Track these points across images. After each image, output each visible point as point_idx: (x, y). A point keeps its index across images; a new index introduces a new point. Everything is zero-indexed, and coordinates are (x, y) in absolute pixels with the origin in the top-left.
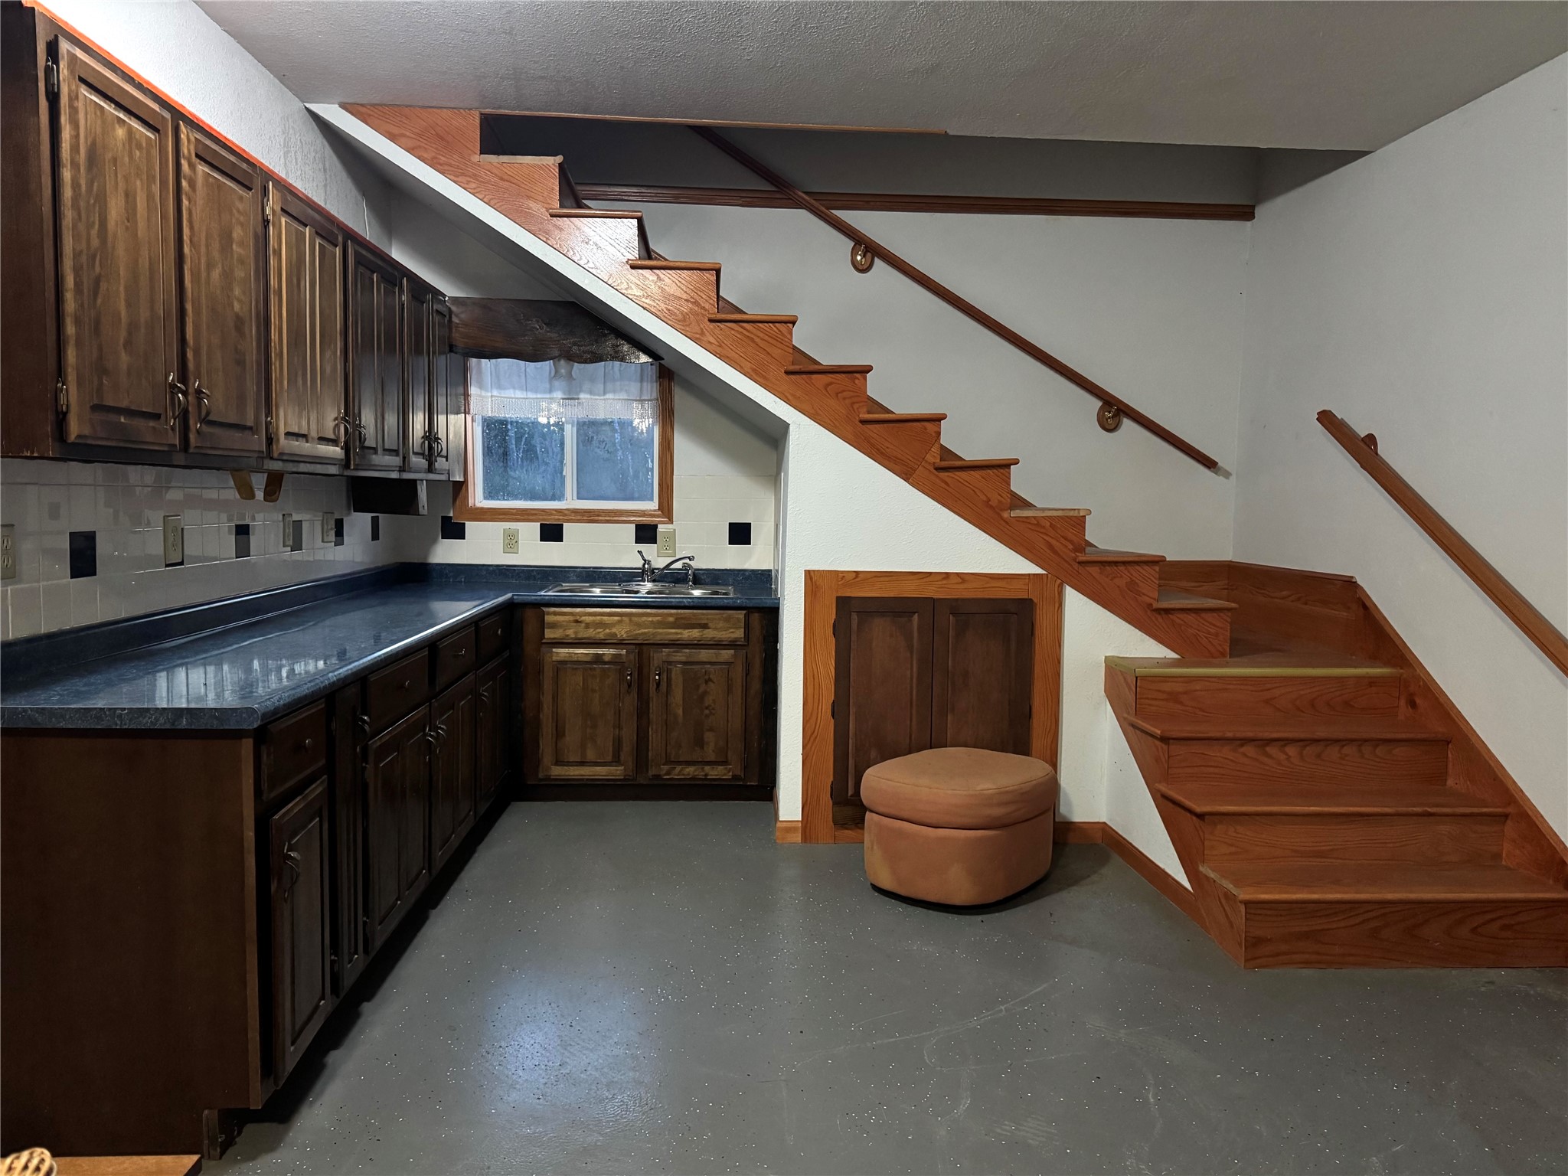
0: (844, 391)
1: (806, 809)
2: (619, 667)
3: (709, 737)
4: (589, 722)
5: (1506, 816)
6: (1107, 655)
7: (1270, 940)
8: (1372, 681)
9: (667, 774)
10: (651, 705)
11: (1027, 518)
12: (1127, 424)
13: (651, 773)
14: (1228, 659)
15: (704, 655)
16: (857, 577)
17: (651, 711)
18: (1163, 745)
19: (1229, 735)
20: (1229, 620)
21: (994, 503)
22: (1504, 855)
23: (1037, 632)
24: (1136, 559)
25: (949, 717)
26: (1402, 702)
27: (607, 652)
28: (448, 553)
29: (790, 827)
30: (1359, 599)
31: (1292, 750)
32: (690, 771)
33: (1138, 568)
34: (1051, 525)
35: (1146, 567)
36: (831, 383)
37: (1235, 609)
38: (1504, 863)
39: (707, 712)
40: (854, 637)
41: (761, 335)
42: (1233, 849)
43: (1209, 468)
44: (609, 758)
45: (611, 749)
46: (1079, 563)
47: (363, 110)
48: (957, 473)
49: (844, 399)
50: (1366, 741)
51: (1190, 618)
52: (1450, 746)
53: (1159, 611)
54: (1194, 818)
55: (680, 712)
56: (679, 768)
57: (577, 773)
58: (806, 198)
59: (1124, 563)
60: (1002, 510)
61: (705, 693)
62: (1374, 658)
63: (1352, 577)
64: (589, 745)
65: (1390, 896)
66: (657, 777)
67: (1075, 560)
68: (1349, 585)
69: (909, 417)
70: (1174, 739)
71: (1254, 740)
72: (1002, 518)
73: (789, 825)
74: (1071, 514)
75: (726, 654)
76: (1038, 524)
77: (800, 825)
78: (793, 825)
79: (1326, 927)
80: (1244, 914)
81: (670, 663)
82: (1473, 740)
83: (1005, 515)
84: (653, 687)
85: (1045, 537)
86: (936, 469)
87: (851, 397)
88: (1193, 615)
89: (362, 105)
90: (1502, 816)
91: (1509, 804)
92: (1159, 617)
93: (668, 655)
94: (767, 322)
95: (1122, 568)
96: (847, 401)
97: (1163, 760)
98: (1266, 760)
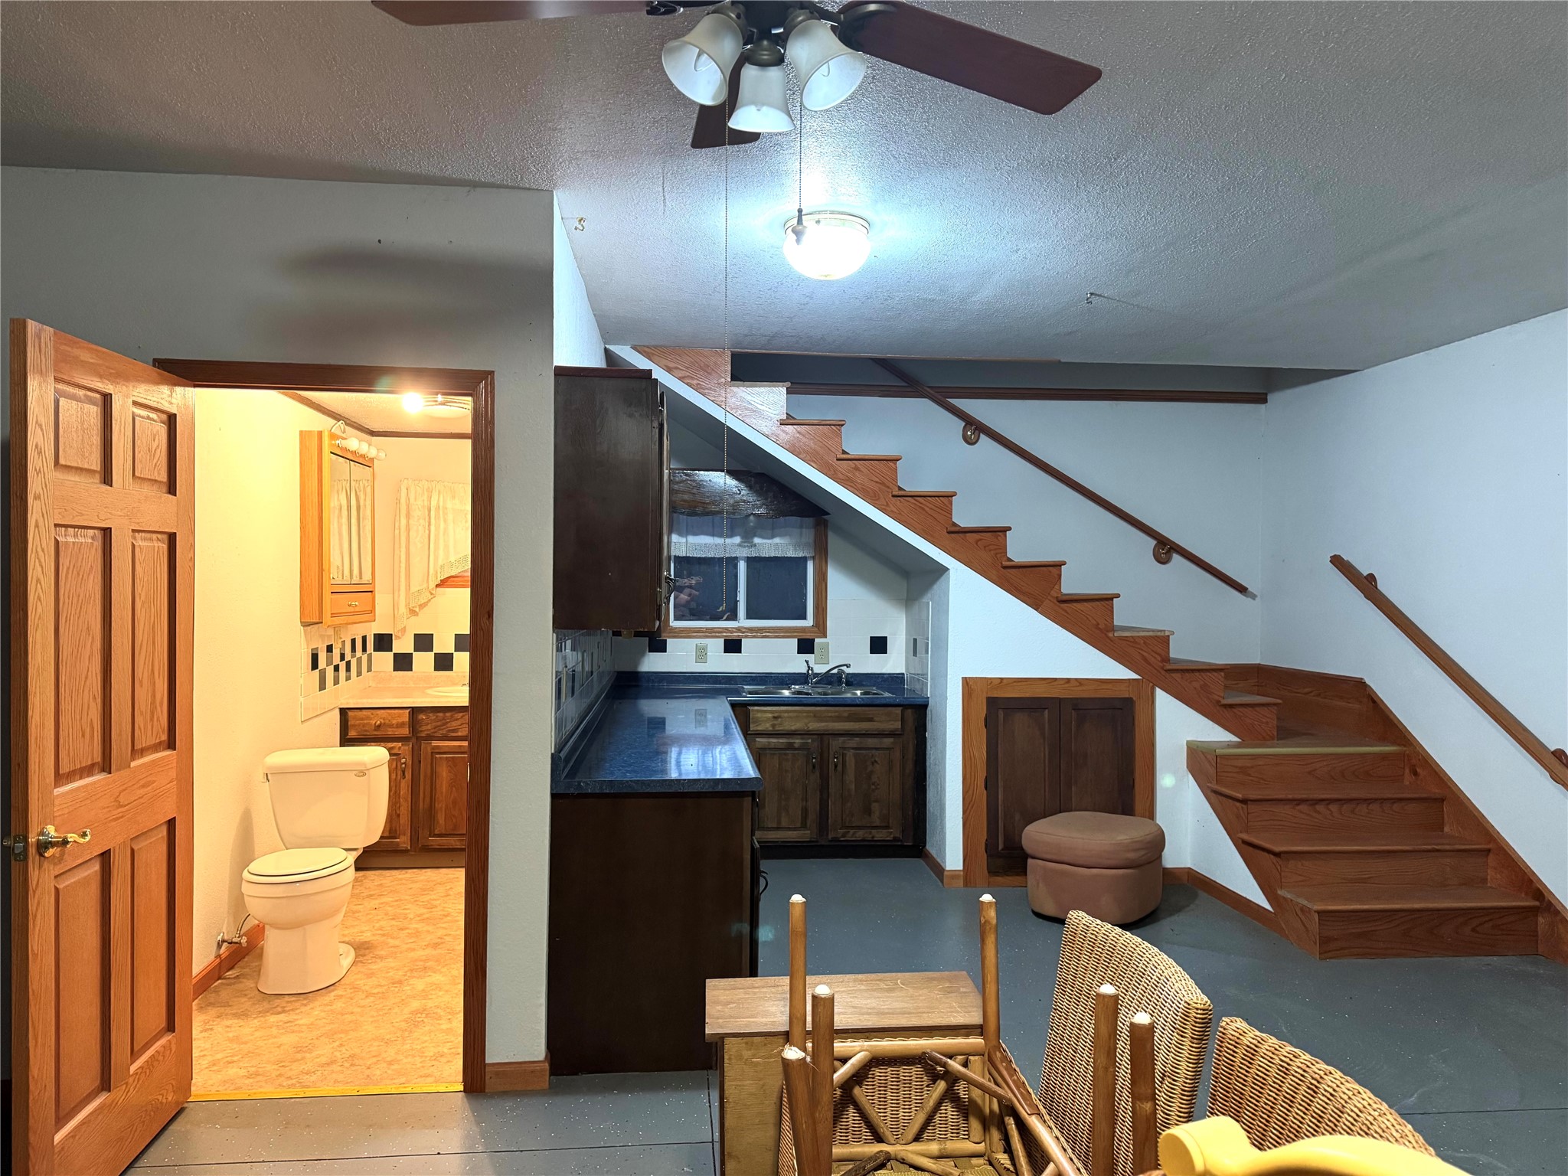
0: (990, 545)
1: (967, 860)
2: (805, 753)
3: (875, 807)
4: (783, 796)
5: (1489, 850)
6: (1188, 739)
7: (1336, 939)
8: (1384, 757)
9: (843, 836)
10: (830, 783)
11: (1127, 637)
12: (1176, 558)
13: (830, 837)
14: (1276, 741)
15: (871, 742)
16: (1001, 682)
17: (830, 786)
18: (1243, 806)
19: (1290, 797)
20: (1275, 712)
21: (1101, 626)
22: (1489, 880)
23: (1136, 723)
24: (1208, 667)
25: (1073, 789)
26: (1407, 771)
27: (797, 741)
28: (653, 663)
29: (954, 874)
30: (1369, 695)
31: (1334, 807)
32: (860, 834)
33: (1208, 674)
34: (1145, 643)
35: (1216, 674)
36: (981, 540)
37: (1280, 704)
38: (1489, 885)
39: (873, 787)
40: (1001, 728)
41: (931, 506)
42: (1301, 878)
43: (1240, 592)
44: (799, 825)
45: (800, 817)
46: (1166, 671)
47: (647, 349)
48: (1075, 604)
49: (990, 551)
50: (1385, 800)
51: (1248, 711)
52: (1445, 803)
53: (1226, 706)
54: (1272, 856)
55: (853, 787)
56: (852, 831)
57: (773, 836)
58: (932, 392)
59: (1199, 670)
60: (1107, 631)
61: (872, 772)
62: (1383, 739)
63: (1362, 679)
64: (783, 814)
65: (1417, 906)
66: (835, 840)
67: (1162, 668)
68: (1360, 685)
69: (1039, 564)
70: (1251, 801)
71: (1307, 800)
72: (1108, 637)
73: (954, 873)
74: (1159, 634)
75: (888, 742)
76: (1135, 642)
77: (962, 873)
78: (957, 873)
79: (1373, 929)
80: (1317, 921)
81: (844, 748)
82: (1462, 797)
83: (1111, 635)
84: (831, 767)
85: (1141, 652)
86: (1058, 601)
87: (995, 549)
88: (1250, 709)
89: (648, 347)
90: (1484, 851)
91: (1490, 842)
92: (1225, 710)
93: (844, 742)
94: (934, 497)
95: (1197, 674)
96: (992, 552)
97: (1244, 817)
98: (1314, 814)
